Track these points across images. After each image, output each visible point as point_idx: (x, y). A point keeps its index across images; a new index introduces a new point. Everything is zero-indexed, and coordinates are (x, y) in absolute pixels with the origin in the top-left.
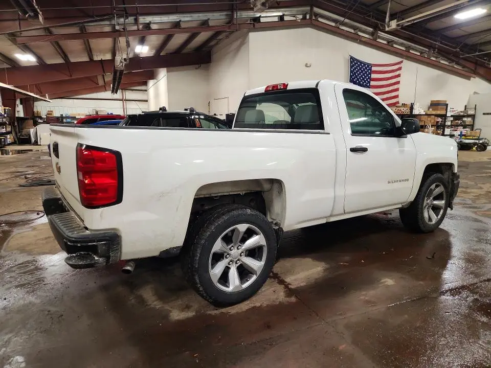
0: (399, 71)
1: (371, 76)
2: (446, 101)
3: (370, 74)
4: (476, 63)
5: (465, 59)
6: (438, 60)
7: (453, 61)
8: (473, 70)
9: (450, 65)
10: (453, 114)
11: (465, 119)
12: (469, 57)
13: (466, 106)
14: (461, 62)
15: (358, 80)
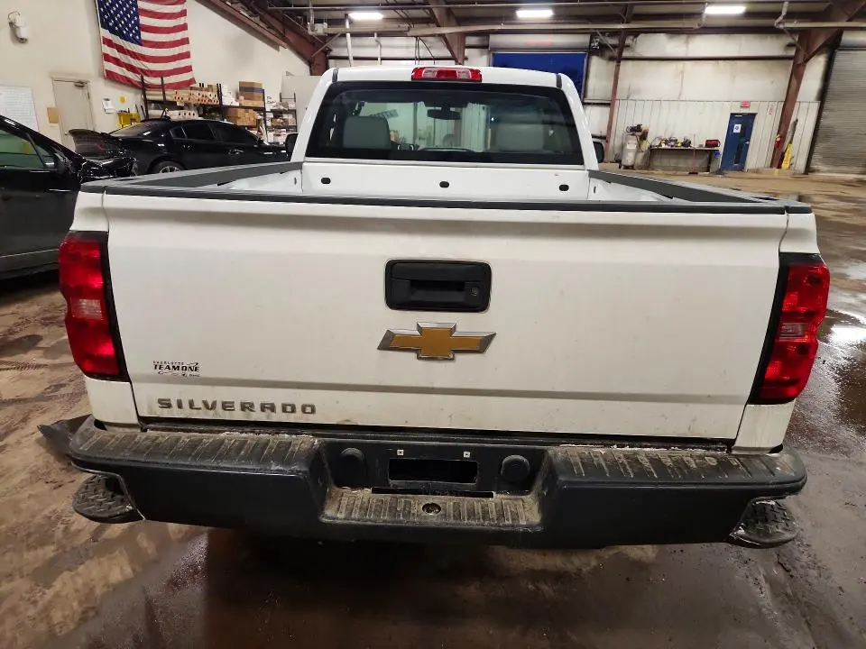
0: (183, 18)
1: (138, 20)
2: (260, 84)
3: (137, 14)
4: (284, 22)
5: (271, 13)
6: (234, 6)
7: (256, 14)
8: (280, 33)
9: (252, 19)
10: (272, 108)
11: (285, 116)
12: (278, 11)
13: (280, 94)
14: (268, 17)
15: (116, 24)
